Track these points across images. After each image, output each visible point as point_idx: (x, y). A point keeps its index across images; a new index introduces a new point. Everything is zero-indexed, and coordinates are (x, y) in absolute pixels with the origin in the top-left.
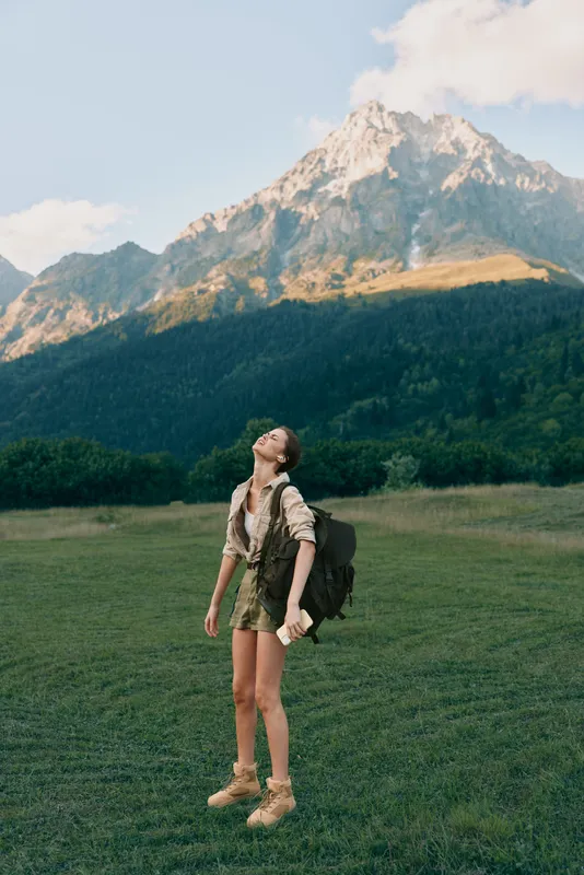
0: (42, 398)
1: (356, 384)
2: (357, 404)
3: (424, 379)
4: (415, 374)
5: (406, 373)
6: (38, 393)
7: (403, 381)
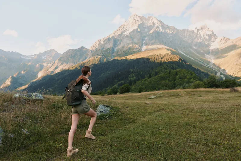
0: (60, 82)
1: (119, 78)
2: (119, 82)
3: (133, 77)
4: (131, 76)
5: (129, 76)
6: (59, 81)
7: (128, 77)
